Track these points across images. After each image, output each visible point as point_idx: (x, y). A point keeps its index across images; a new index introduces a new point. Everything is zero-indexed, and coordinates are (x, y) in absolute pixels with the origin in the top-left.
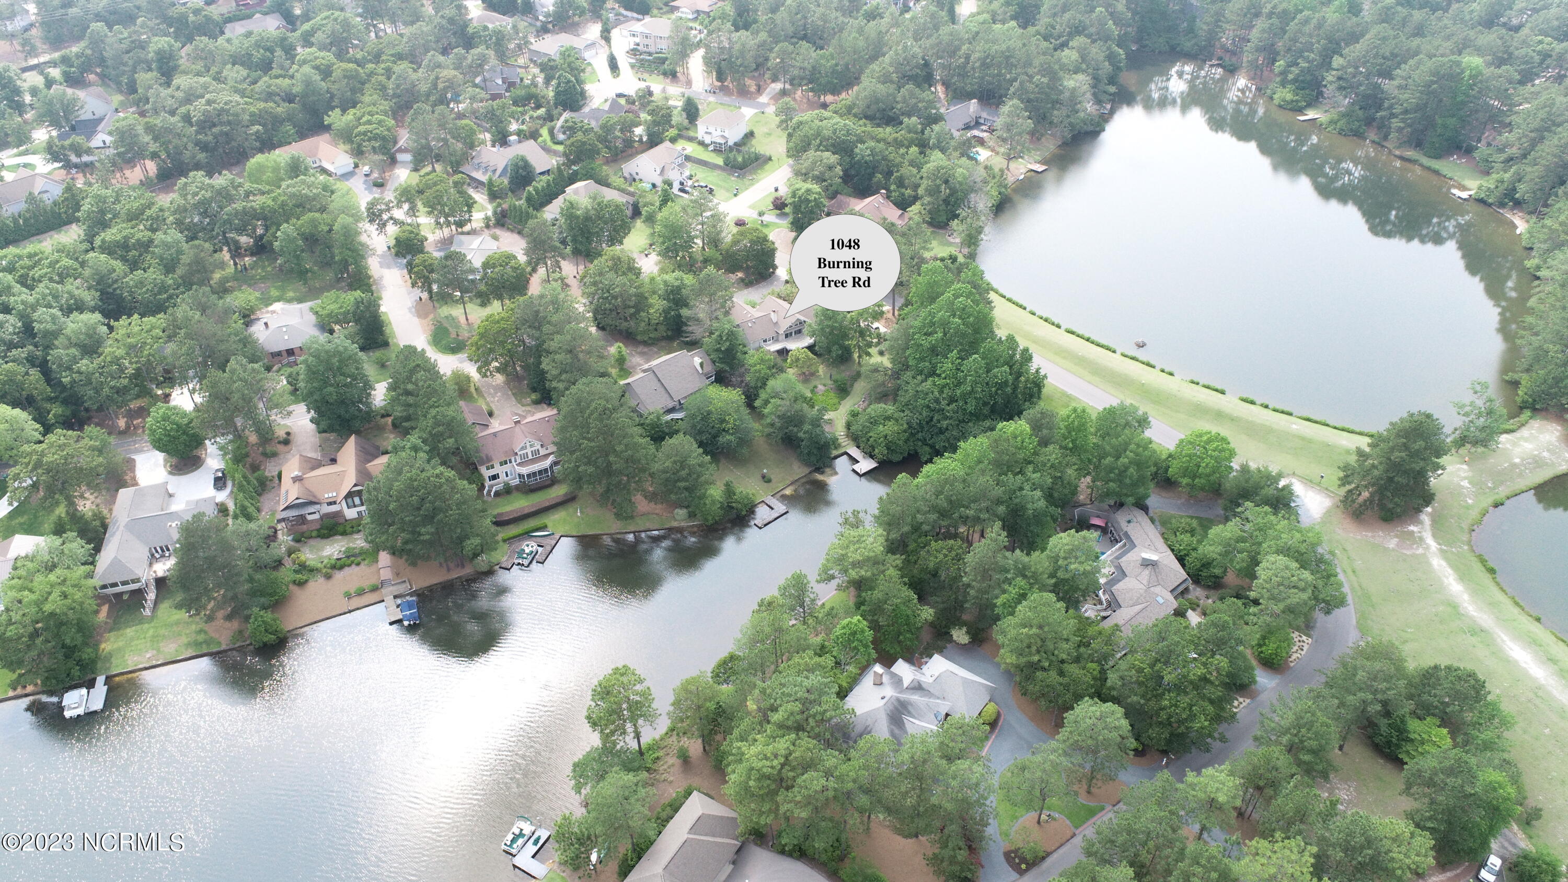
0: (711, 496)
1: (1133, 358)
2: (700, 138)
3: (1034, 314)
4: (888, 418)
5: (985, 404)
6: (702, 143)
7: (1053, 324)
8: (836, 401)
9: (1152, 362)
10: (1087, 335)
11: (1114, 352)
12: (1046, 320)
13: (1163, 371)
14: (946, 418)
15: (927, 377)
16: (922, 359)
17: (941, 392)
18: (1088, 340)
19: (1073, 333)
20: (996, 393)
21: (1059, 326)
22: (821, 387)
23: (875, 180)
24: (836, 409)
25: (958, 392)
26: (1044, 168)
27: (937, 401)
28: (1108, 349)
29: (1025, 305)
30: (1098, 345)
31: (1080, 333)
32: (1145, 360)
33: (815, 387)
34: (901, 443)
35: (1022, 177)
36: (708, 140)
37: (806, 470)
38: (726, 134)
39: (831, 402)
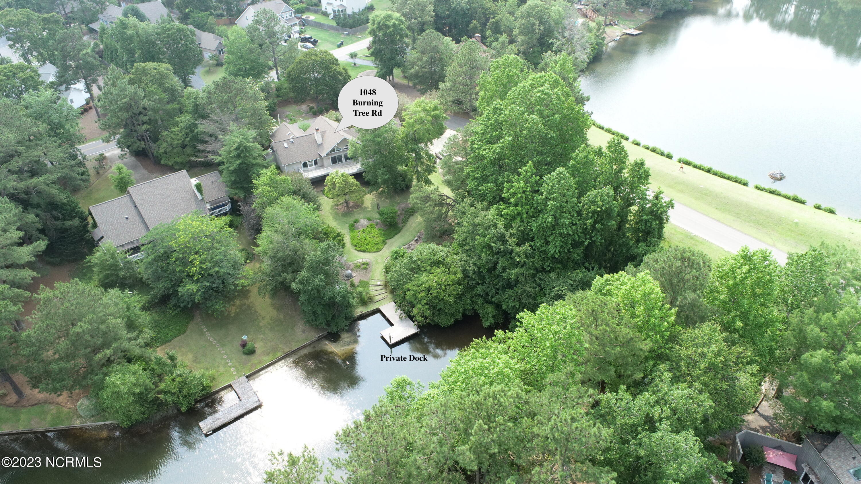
0: (114, 385)
1: (772, 192)
2: (324, 9)
3: (638, 144)
4: (436, 264)
5: (576, 245)
6: (325, 14)
7: (662, 154)
8: (379, 239)
9: (801, 197)
10: (706, 165)
11: (745, 184)
12: (653, 150)
13: (818, 208)
14: (516, 265)
15: (491, 204)
16: (484, 179)
17: (508, 226)
18: (709, 171)
19: (688, 163)
20: (593, 226)
21: (669, 157)
22: (363, 222)
23: (471, 26)
24: (378, 250)
25: (535, 225)
26: (638, 32)
27: (502, 238)
28: (737, 181)
29: (627, 135)
30: (723, 177)
31: (698, 163)
32: (791, 194)
33: (357, 221)
34: (451, 299)
35: (618, 38)
36: (329, 10)
37: (313, 336)
38: (344, 3)
39: (372, 240)
